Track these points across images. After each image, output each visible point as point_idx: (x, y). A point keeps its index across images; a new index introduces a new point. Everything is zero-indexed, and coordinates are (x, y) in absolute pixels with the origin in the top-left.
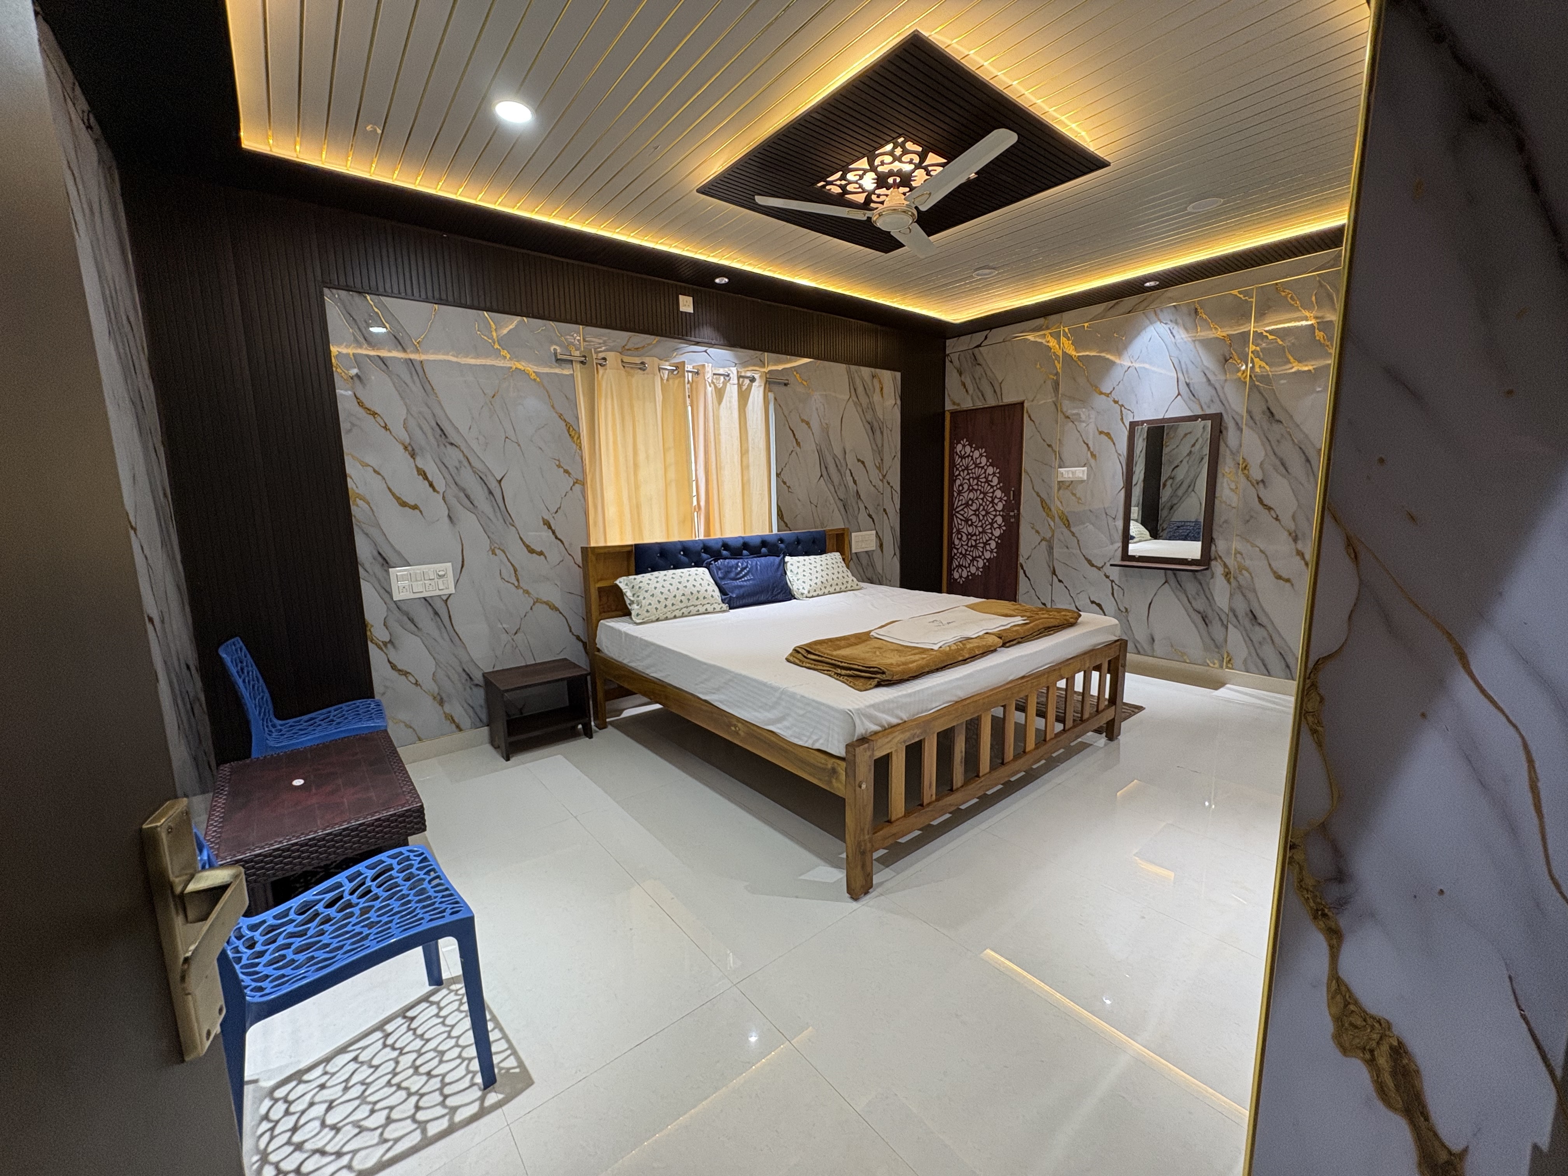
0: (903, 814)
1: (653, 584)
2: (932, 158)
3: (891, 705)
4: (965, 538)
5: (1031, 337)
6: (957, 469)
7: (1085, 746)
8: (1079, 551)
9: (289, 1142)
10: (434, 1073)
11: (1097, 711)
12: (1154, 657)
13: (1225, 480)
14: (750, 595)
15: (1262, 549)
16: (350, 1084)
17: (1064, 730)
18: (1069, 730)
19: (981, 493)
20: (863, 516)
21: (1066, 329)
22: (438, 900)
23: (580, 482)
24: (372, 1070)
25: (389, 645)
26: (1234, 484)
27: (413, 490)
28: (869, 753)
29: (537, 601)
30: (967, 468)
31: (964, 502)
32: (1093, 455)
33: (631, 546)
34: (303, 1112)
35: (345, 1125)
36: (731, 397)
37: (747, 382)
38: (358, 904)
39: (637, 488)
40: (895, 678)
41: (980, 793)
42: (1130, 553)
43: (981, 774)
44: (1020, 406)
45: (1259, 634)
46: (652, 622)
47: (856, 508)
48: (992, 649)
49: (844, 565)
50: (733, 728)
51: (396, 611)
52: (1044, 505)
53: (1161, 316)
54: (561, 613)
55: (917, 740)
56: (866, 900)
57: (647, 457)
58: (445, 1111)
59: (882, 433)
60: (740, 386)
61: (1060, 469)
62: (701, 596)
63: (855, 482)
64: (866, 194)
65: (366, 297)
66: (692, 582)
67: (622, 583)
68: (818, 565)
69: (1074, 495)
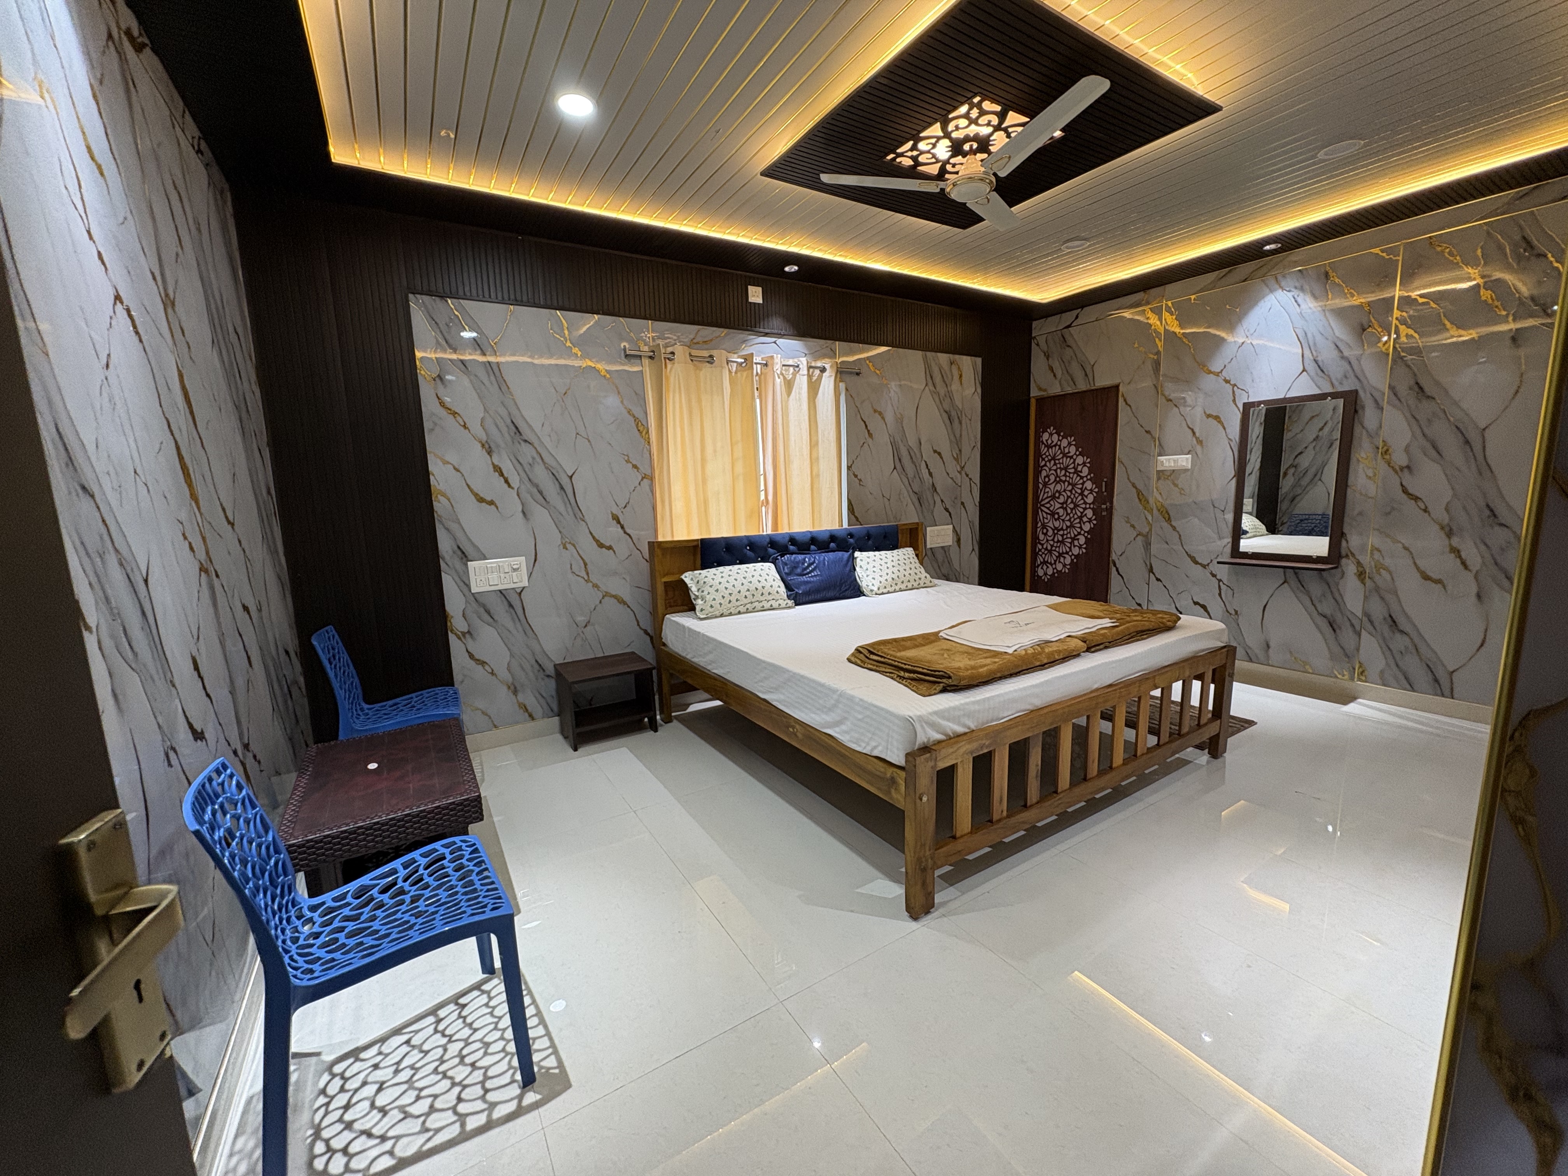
0: (970, 830)
1: (718, 579)
2: (1013, 118)
3: (957, 713)
4: (1050, 533)
5: (1127, 314)
6: (1043, 459)
7: (1185, 763)
8: (1181, 548)
9: (340, 1120)
10: (478, 1064)
11: (1199, 725)
12: (1269, 665)
13: (1361, 466)
14: (818, 591)
15: (1407, 545)
16: (401, 1067)
17: (1158, 744)
18: (1164, 744)
19: (1069, 484)
20: (939, 509)
21: (1170, 303)
22: (483, 894)
23: (649, 477)
24: (422, 1055)
25: (467, 636)
26: (1371, 470)
27: (492, 487)
28: (931, 764)
29: (606, 594)
30: (1054, 458)
31: (1050, 494)
32: (1200, 442)
33: (697, 540)
34: (356, 1091)
35: (391, 1109)
36: (801, 388)
37: (817, 372)
38: (410, 891)
39: (704, 481)
40: (963, 683)
41: (1060, 811)
42: (1242, 550)
43: (1059, 791)
44: (1113, 390)
45: (1399, 642)
46: (716, 617)
47: (932, 502)
48: (1075, 653)
49: (917, 561)
50: (791, 730)
51: (474, 605)
52: (1141, 497)
53: (1283, 284)
54: (629, 607)
55: (986, 751)
56: (927, 920)
57: (715, 451)
58: (485, 1106)
59: (960, 423)
60: (810, 376)
61: (1159, 458)
62: (765, 592)
63: (930, 474)
64: (940, 164)
65: (447, 301)
66: (757, 577)
67: (688, 577)
68: (889, 561)
69: (1176, 485)
